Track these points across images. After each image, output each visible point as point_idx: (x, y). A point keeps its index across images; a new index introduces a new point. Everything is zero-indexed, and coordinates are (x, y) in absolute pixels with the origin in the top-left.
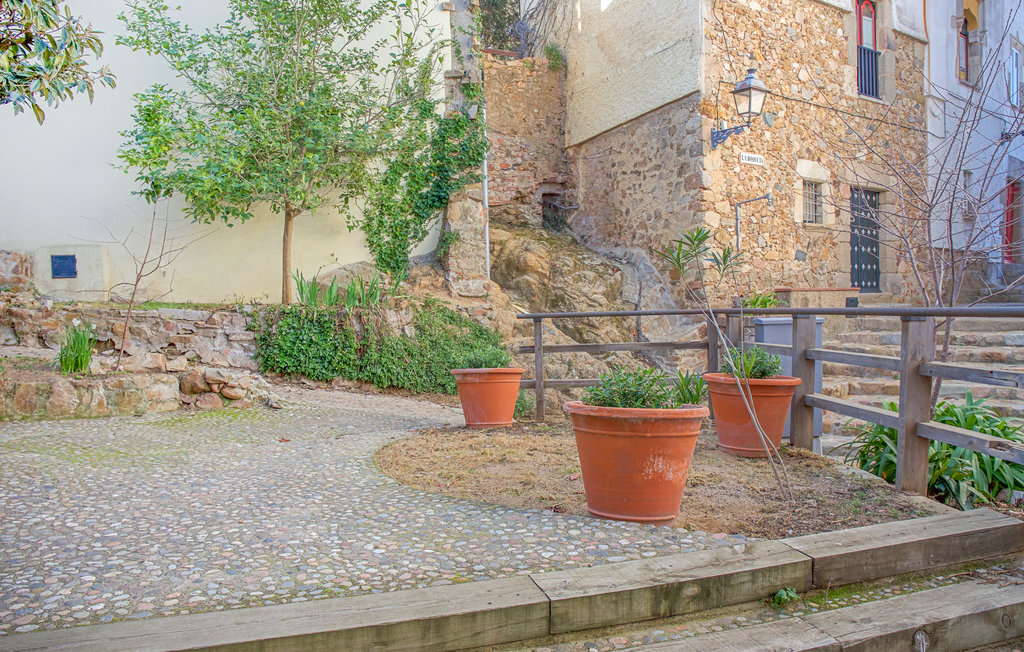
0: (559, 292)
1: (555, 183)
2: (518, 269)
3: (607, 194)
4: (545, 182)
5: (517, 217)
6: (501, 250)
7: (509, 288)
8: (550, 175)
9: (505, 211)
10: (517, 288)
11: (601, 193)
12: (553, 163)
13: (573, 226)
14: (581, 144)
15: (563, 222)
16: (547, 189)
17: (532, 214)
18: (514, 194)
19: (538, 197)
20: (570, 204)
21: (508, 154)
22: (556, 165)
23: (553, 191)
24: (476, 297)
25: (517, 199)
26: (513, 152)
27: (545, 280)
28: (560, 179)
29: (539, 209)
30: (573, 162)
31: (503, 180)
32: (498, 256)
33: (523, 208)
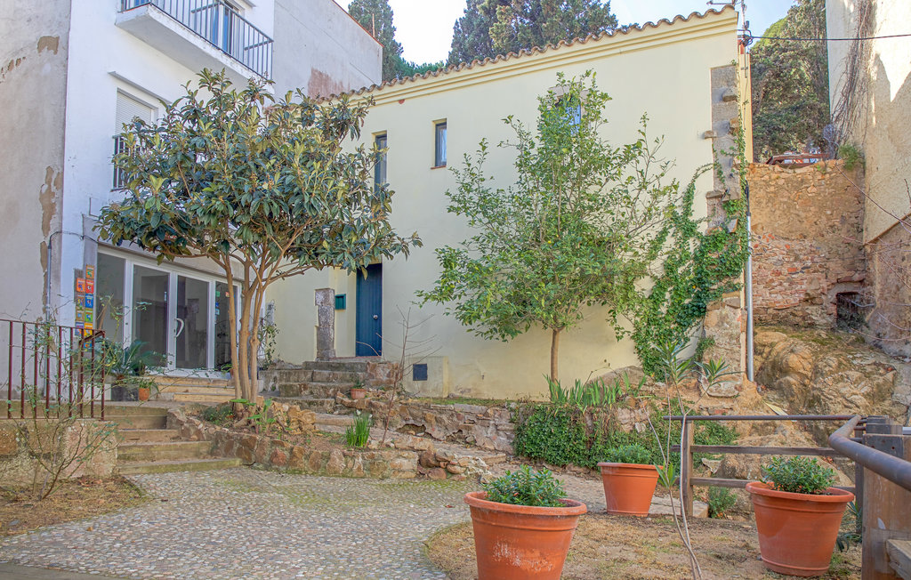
0: (816, 393)
1: (854, 282)
2: (781, 371)
3: (898, 289)
4: (839, 281)
5: (804, 319)
6: (770, 352)
7: (772, 388)
8: (845, 274)
9: (792, 314)
10: (780, 389)
11: (894, 289)
12: (848, 261)
13: (870, 324)
14: (876, 240)
15: (860, 321)
16: (843, 288)
17: (822, 316)
18: (802, 296)
19: (832, 296)
20: (868, 302)
21: (797, 258)
22: (852, 263)
23: (850, 290)
24: (726, 397)
25: (807, 300)
26: (801, 257)
27: (806, 381)
28: (857, 277)
29: (833, 309)
30: (871, 259)
31: (791, 283)
32: (767, 358)
33: (811, 309)
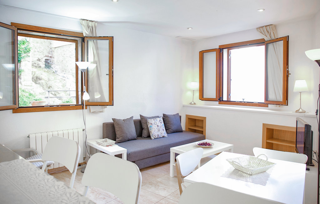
0: (50, 85)
1: (48, 56)
2: (39, 79)
3: (62, 61)
4: (46, 56)
5: (38, 65)
6: (35, 74)
7: (37, 83)
8: (47, 54)
9: (35, 63)
10: (39, 83)
12: (48, 51)
13: (53, 68)
14: (56, 48)
15: (50, 67)
16: (46, 58)
17: (42, 64)
19: (44, 60)
20: (53, 62)
21: (36, 48)
22: (49, 52)
23: (48, 58)
24: (29, 86)
25: (38, 60)
26: (37, 48)
27: (47, 82)
28: (50, 55)
29: (44, 63)
30: (54, 52)
31: (34, 55)
32: (34, 75)
33: (39, 62)
